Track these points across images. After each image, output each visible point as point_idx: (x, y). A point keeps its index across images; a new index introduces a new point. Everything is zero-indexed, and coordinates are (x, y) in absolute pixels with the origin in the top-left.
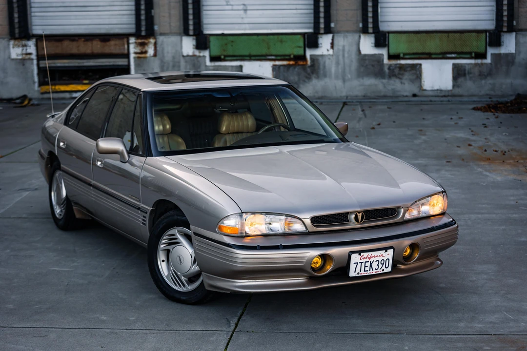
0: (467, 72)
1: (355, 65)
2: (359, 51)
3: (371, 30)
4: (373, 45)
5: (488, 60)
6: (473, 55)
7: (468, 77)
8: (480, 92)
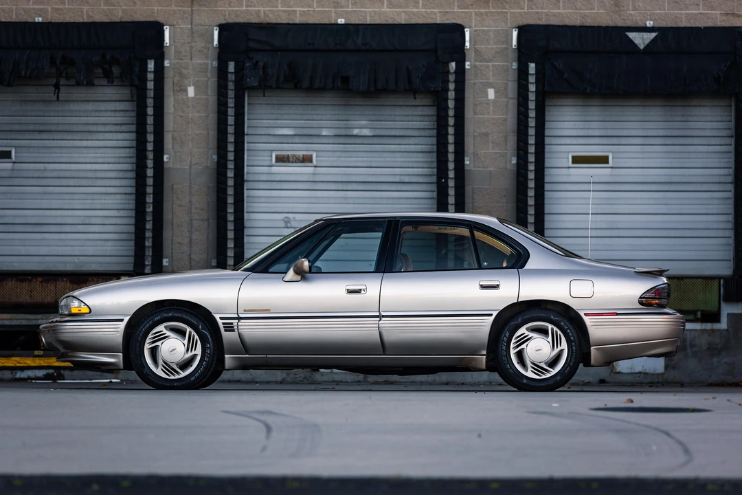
0: (688, 344)
5: (723, 325)
6: (699, 315)
7: (689, 351)
8: (710, 376)
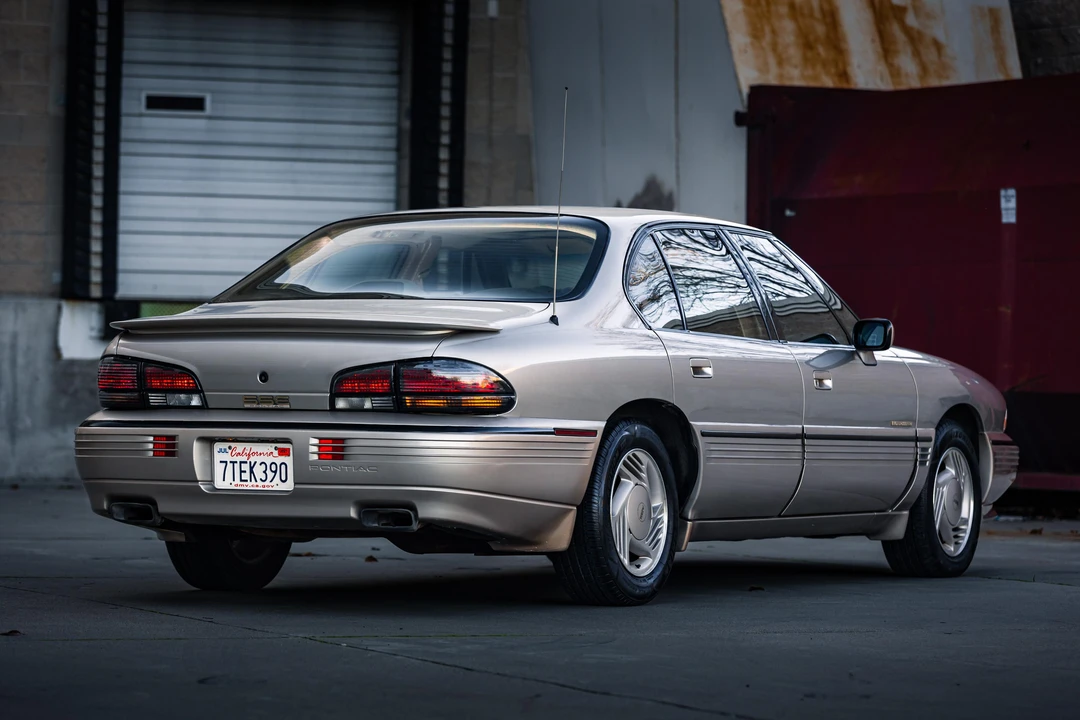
1: (43, 389)
2: (56, 350)
3: (96, 292)
4: (94, 333)
